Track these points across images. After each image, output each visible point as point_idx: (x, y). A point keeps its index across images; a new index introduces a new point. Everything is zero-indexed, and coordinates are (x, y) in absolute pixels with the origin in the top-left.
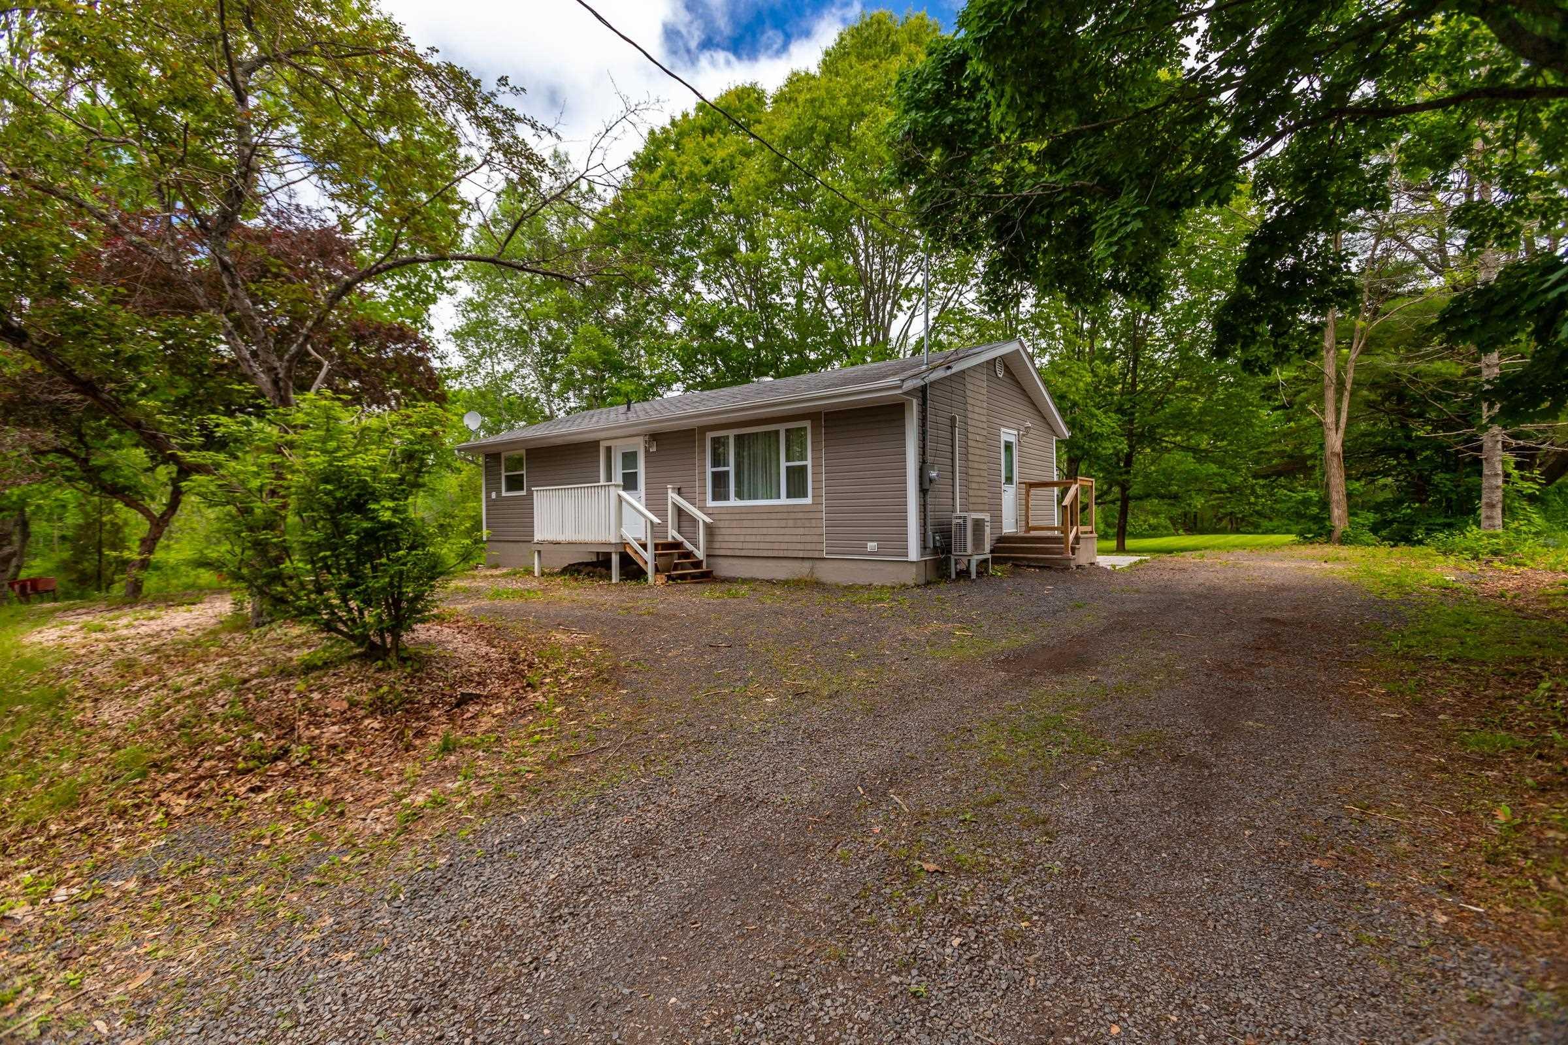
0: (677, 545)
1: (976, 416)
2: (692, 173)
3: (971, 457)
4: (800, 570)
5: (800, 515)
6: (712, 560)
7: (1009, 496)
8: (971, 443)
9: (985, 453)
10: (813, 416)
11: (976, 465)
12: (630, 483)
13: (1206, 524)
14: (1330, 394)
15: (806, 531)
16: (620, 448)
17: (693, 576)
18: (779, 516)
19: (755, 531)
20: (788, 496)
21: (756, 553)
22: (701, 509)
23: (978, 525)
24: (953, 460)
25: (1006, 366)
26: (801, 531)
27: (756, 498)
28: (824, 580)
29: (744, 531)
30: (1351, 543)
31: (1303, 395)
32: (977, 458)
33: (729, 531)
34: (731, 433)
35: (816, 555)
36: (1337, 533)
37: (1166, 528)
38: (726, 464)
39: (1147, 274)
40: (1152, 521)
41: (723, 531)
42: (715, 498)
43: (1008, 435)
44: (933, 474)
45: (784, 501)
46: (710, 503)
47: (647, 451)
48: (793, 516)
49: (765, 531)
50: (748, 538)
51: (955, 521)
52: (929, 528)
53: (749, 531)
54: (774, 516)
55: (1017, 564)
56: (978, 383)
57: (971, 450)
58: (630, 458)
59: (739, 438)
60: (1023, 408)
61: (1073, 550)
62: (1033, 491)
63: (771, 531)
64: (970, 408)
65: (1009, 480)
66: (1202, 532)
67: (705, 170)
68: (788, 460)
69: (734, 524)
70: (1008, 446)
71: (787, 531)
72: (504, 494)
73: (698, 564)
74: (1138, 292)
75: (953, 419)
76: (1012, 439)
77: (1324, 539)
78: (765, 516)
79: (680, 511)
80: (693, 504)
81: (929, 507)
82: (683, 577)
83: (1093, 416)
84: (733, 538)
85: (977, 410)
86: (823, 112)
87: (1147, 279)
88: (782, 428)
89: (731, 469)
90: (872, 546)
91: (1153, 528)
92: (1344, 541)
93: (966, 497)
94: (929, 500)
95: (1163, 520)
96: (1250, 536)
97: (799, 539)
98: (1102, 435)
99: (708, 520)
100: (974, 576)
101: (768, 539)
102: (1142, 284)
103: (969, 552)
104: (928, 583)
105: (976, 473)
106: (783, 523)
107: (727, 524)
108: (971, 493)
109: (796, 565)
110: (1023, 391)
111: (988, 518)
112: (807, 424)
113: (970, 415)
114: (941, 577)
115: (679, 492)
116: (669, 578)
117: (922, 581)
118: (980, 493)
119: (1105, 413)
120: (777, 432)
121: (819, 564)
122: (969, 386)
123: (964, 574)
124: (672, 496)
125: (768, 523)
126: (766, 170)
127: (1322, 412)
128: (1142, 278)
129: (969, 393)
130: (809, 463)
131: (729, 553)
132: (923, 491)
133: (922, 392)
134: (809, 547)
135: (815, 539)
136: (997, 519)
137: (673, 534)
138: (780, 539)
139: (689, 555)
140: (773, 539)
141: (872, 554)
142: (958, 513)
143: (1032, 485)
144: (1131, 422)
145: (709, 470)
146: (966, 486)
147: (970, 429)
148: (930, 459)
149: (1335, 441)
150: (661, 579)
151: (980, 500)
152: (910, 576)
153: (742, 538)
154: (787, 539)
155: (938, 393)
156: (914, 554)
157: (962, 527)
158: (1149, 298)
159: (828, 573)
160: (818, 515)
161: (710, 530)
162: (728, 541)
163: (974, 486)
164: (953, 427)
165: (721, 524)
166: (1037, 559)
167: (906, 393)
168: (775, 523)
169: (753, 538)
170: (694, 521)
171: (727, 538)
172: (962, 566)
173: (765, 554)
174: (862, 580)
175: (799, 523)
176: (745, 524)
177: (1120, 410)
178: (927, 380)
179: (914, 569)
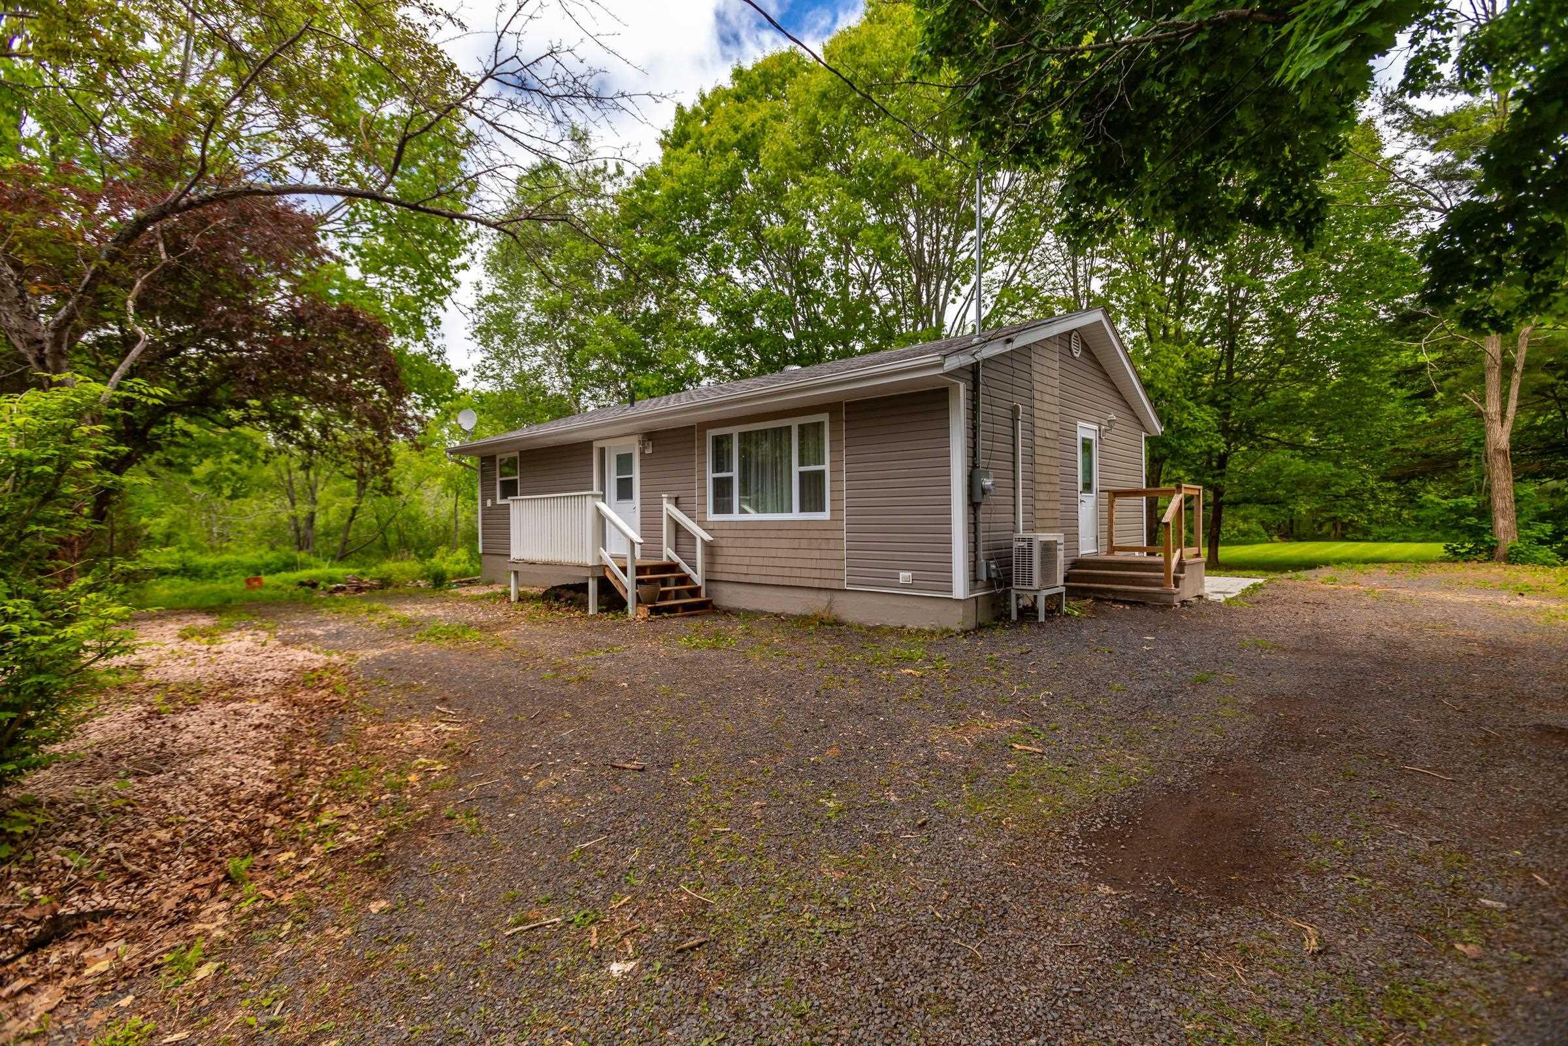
0: (672, 567)
1: (1046, 407)
2: (720, 141)
3: (1038, 460)
4: (814, 604)
5: (816, 534)
6: (713, 586)
7: (1087, 508)
8: (1038, 441)
9: (1057, 453)
10: (831, 407)
11: (1045, 470)
12: (624, 490)
13: (1303, 530)
14: (1493, 378)
15: (824, 554)
16: (614, 449)
17: (686, 607)
18: (791, 534)
19: (762, 553)
20: (802, 510)
21: (763, 580)
22: (701, 523)
23: (1048, 549)
24: (1014, 463)
25: (1084, 343)
26: (816, 554)
27: (765, 511)
28: (844, 617)
29: (749, 552)
30: (1523, 562)
31: (1452, 379)
32: (1047, 461)
33: (732, 551)
34: (735, 431)
35: (835, 585)
36: (1502, 549)
37: (1258, 534)
38: (730, 470)
39: (1298, 196)
40: (1243, 526)
41: (726, 552)
42: (717, 511)
43: (1086, 430)
44: (988, 483)
45: (796, 515)
46: (712, 517)
47: (642, 453)
48: (807, 534)
49: (773, 553)
50: (754, 561)
51: (1016, 545)
52: (981, 553)
53: (756, 552)
54: (784, 534)
55: (1100, 597)
56: (1049, 363)
57: (1038, 450)
58: (624, 462)
59: (744, 437)
60: (1104, 395)
61: (1177, 581)
62: (1118, 501)
63: (780, 553)
64: (1037, 395)
65: (1088, 487)
66: (1300, 538)
67: (735, 137)
68: (801, 464)
69: (738, 543)
70: (1087, 446)
71: (800, 553)
72: (499, 502)
73: (695, 592)
74: (1284, 224)
75: (1015, 410)
76: (1092, 436)
77: (1483, 556)
78: (773, 534)
79: (677, 527)
80: (691, 517)
81: (981, 527)
82: (672, 609)
83: (1184, 408)
84: (736, 560)
85: (1047, 398)
86: (863, 60)
87: (1298, 205)
88: (794, 423)
89: (735, 474)
90: (905, 576)
91: (1245, 534)
92: (1512, 558)
93: (1031, 510)
94: (981, 516)
95: (1254, 525)
96: (1362, 545)
97: (814, 564)
98: (1194, 431)
99: (707, 537)
100: (1042, 618)
101: (777, 562)
102: (1290, 211)
103: (1036, 586)
104: (980, 627)
105: (1045, 479)
106: (795, 544)
107: (730, 542)
108: (1038, 505)
109: (812, 595)
110: (1106, 376)
111: (1061, 540)
112: (824, 418)
113: (1037, 404)
114: (998, 619)
115: (677, 502)
116: (655, 611)
117: (970, 624)
118: (1050, 505)
119: (1198, 405)
120: (789, 428)
121: (839, 597)
122: (1036, 367)
123: (1028, 614)
124: (668, 508)
125: (776, 543)
126: (799, 132)
127: (1483, 401)
128: (1291, 203)
129: (1036, 377)
130: (826, 467)
131: (732, 578)
132: (973, 505)
133: (973, 372)
134: (825, 574)
135: (834, 565)
136: (1072, 538)
137: (668, 554)
138: (791, 563)
139: (685, 579)
140: (783, 563)
141: (905, 586)
142: (1021, 534)
143: (1116, 494)
144: (1227, 416)
145: (710, 476)
146: (1031, 496)
147: (1038, 423)
148: (982, 462)
149: (1500, 436)
150: (643, 612)
151: (1050, 514)
152: (955, 619)
153: (746, 561)
154: (798, 563)
155: (993, 375)
156: (960, 588)
157: (1027, 552)
158: (1301, 230)
159: (852, 610)
160: (837, 534)
161: (710, 548)
162: (733, 562)
163: (1042, 496)
164: (1014, 419)
165: (723, 543)
166: (1126, 592)
167: (947, 374)
168: (784, 543)
169: (760, 561)
170: (693, 538)
171: (730, 560)
172: (1026, 602)
173: (774, 581)
174: (893, 622)
175: (815, 544)
176: (751, 543)
177: (1213, 402)
178: (979, 357)
179: (960, 610)
